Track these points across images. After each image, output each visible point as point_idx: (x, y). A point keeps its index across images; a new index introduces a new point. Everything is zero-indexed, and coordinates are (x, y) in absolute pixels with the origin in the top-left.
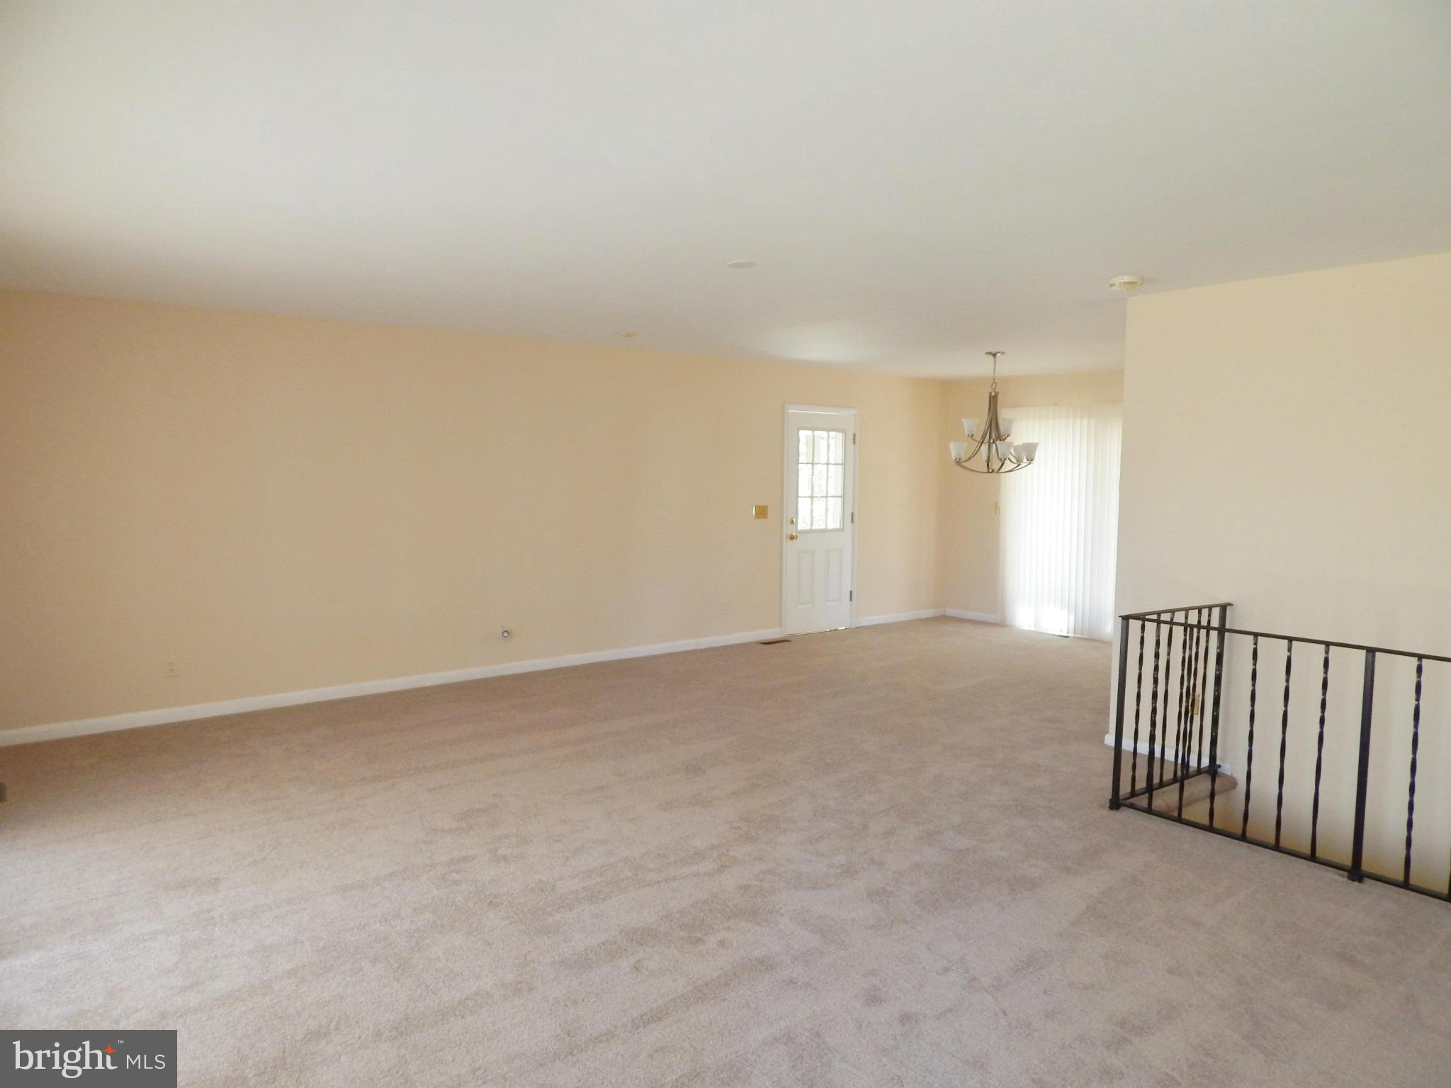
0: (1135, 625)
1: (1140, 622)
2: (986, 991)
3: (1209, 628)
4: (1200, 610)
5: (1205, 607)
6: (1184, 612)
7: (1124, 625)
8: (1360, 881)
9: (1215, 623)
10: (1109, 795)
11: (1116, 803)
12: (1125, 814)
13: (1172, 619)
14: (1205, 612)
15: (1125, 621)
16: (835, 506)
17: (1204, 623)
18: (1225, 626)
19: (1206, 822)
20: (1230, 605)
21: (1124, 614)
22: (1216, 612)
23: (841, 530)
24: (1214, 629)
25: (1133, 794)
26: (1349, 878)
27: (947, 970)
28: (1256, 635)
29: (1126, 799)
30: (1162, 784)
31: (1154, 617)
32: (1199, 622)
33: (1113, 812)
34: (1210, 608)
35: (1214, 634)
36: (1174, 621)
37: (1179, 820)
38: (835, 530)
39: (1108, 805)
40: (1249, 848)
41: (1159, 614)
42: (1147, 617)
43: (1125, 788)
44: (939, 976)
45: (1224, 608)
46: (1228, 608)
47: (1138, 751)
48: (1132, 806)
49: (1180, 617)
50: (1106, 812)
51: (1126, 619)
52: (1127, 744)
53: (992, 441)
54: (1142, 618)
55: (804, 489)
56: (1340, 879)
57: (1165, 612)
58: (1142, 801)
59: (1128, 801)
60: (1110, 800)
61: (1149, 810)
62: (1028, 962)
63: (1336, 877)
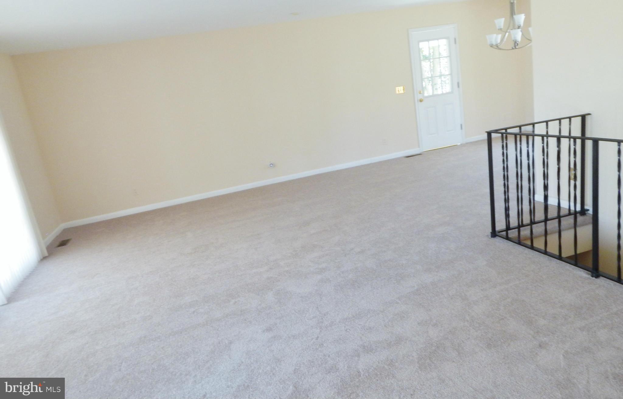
4: (560, 120)
5: (564, 118)
7: (488, 136)
10: (490, 230)
11: (494, 234)
12: (497, 240)
15: (489, 134)
16: (448, 79)
21: (488, 130)
23: (452, 93)
25: (508, 229)
26: (591, 276)
29: (498, 233)
30: (523, 226)
33: (492, 239)
34: (570, 118)
37: (519, 243)
38: (447, 93)
39: (489, 235)
45: (583, 117)
48: (501, 237)
50: (488, 239)
55: (427, 74)
56: (586, 275)
59: (500, 233)
60: (491, 233)
61: (507, 238)
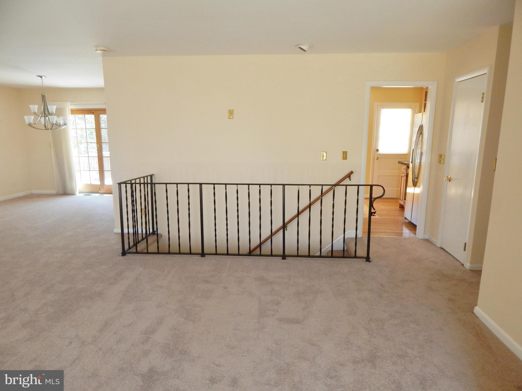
0: (123, 186)
1: (125, 185)
2: (90, 344)
3: (147, 184)
4: (144, 178)
5: (145, 177)
6: (139, 179)
7: (120, 187)
8: (204, 256)
9: (149, 182)
10: (121, 250)
11: (124, 253)
12: (128, 256)
13: (135, 182)
14: (146, 178)
15: (120, 185)
17: (146, 182)
18: (152, 182)
19: (156, 251)
20: (154, 175)
21: (119, 182)
22: (149, 178)
24: (149, 183)
25: (130, 248)
26: (201, 257)
27: (71, 343)
28: (166, 184)
29: (127, 251)
30: (139, 242)
31: (130, 182)
32: (144, 182)
33: (124, 257)
34: (147, 177)
35: (149, 185)
36: (136, 182)
37: (148, 253)
39: (121, 255)
40: (171, 256)
41: (131, 181)
42: (127, 182)
43: (126, 247)
44: (67, 347)
45: (151, 176)
46: (153, 176)
47: (129, 232)
48: (130, 253)
49: (138, 181)
50: (121, 258)
51: (120, 184)
52: (126, 231)
53: (46, 116)
54: (125, 183)
56: (199, 257)
57: (133, 180)
58: (134, 250)
59: (128, 251)
60: (122, 253)
61: (137, 253)
62: (105, 325)
63: (198, 257)
